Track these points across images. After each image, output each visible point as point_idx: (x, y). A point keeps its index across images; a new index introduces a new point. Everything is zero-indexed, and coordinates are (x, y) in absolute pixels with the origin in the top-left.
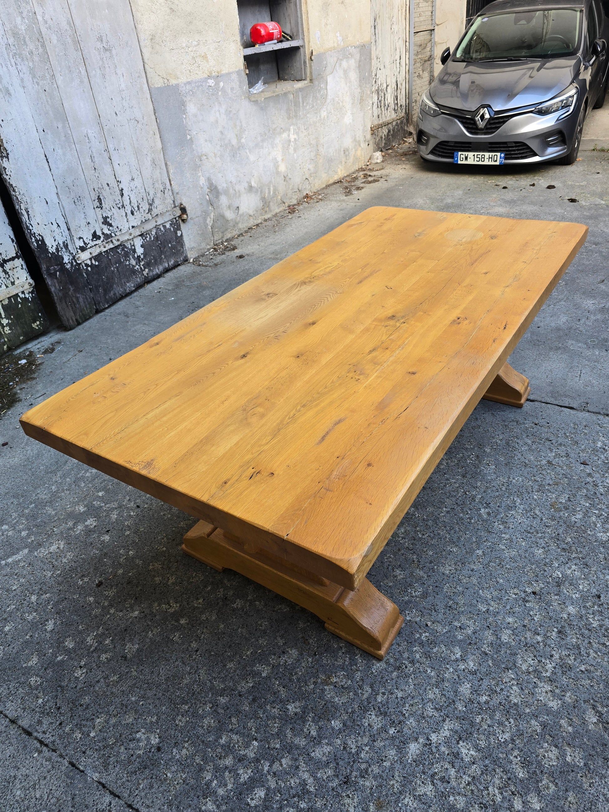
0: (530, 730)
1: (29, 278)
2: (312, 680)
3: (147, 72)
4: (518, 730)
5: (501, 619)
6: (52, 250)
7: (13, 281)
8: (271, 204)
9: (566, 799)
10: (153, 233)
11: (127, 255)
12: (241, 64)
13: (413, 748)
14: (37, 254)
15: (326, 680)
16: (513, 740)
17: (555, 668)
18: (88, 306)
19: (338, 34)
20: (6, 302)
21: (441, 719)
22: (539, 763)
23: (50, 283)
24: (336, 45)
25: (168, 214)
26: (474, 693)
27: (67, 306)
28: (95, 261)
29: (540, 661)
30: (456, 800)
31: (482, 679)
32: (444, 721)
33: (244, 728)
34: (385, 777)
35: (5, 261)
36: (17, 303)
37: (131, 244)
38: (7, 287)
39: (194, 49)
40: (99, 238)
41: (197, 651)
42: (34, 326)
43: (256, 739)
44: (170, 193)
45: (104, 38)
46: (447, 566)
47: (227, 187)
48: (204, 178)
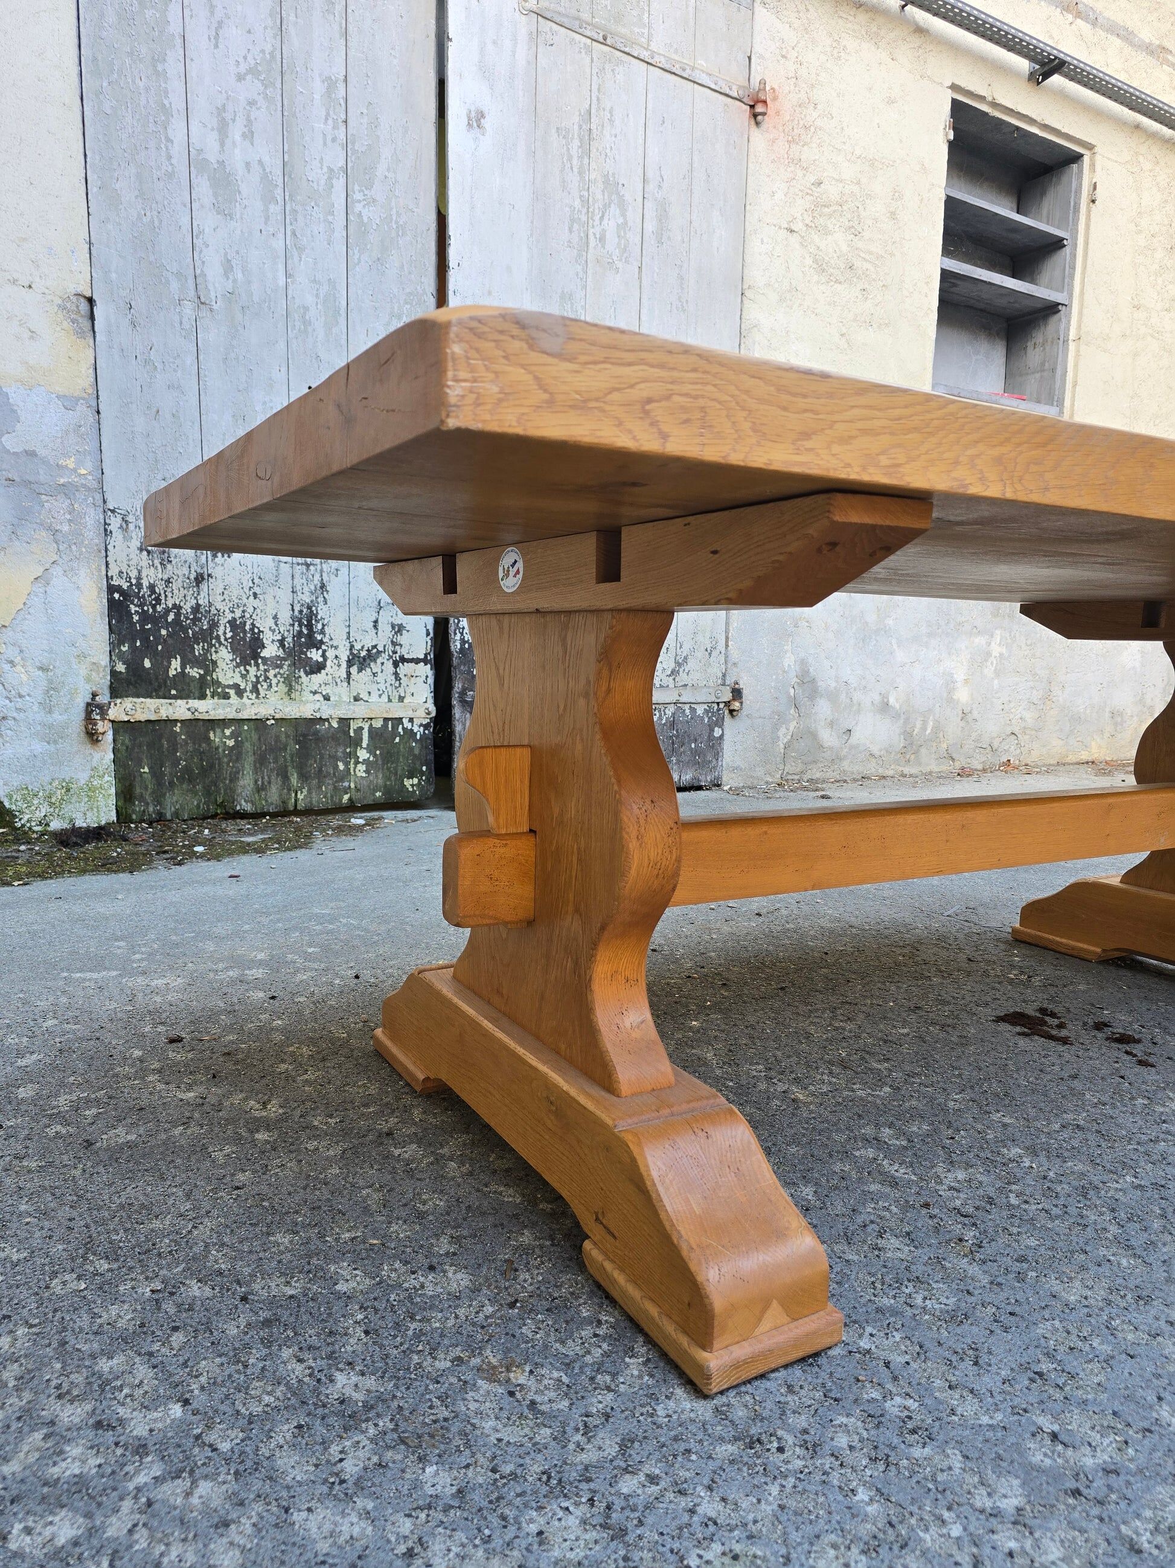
1: (431, 701)
2: (457, 1352)
7: (403, 695)
8: (923, 751)
10: (669, 712)
14: (455, 662)
15: (494, 1367)
20: (378, 724)
23: (457, 716)
25: (706, 690)
33: (185, 1364)
35: (403, 660)
36: (395, 733)
38: (390, 700)
41: (238, 1188)
42: (408, 783)
43: (186, 1402)
44: (722, 659)
47: (835, 688)
48: (793, 658)
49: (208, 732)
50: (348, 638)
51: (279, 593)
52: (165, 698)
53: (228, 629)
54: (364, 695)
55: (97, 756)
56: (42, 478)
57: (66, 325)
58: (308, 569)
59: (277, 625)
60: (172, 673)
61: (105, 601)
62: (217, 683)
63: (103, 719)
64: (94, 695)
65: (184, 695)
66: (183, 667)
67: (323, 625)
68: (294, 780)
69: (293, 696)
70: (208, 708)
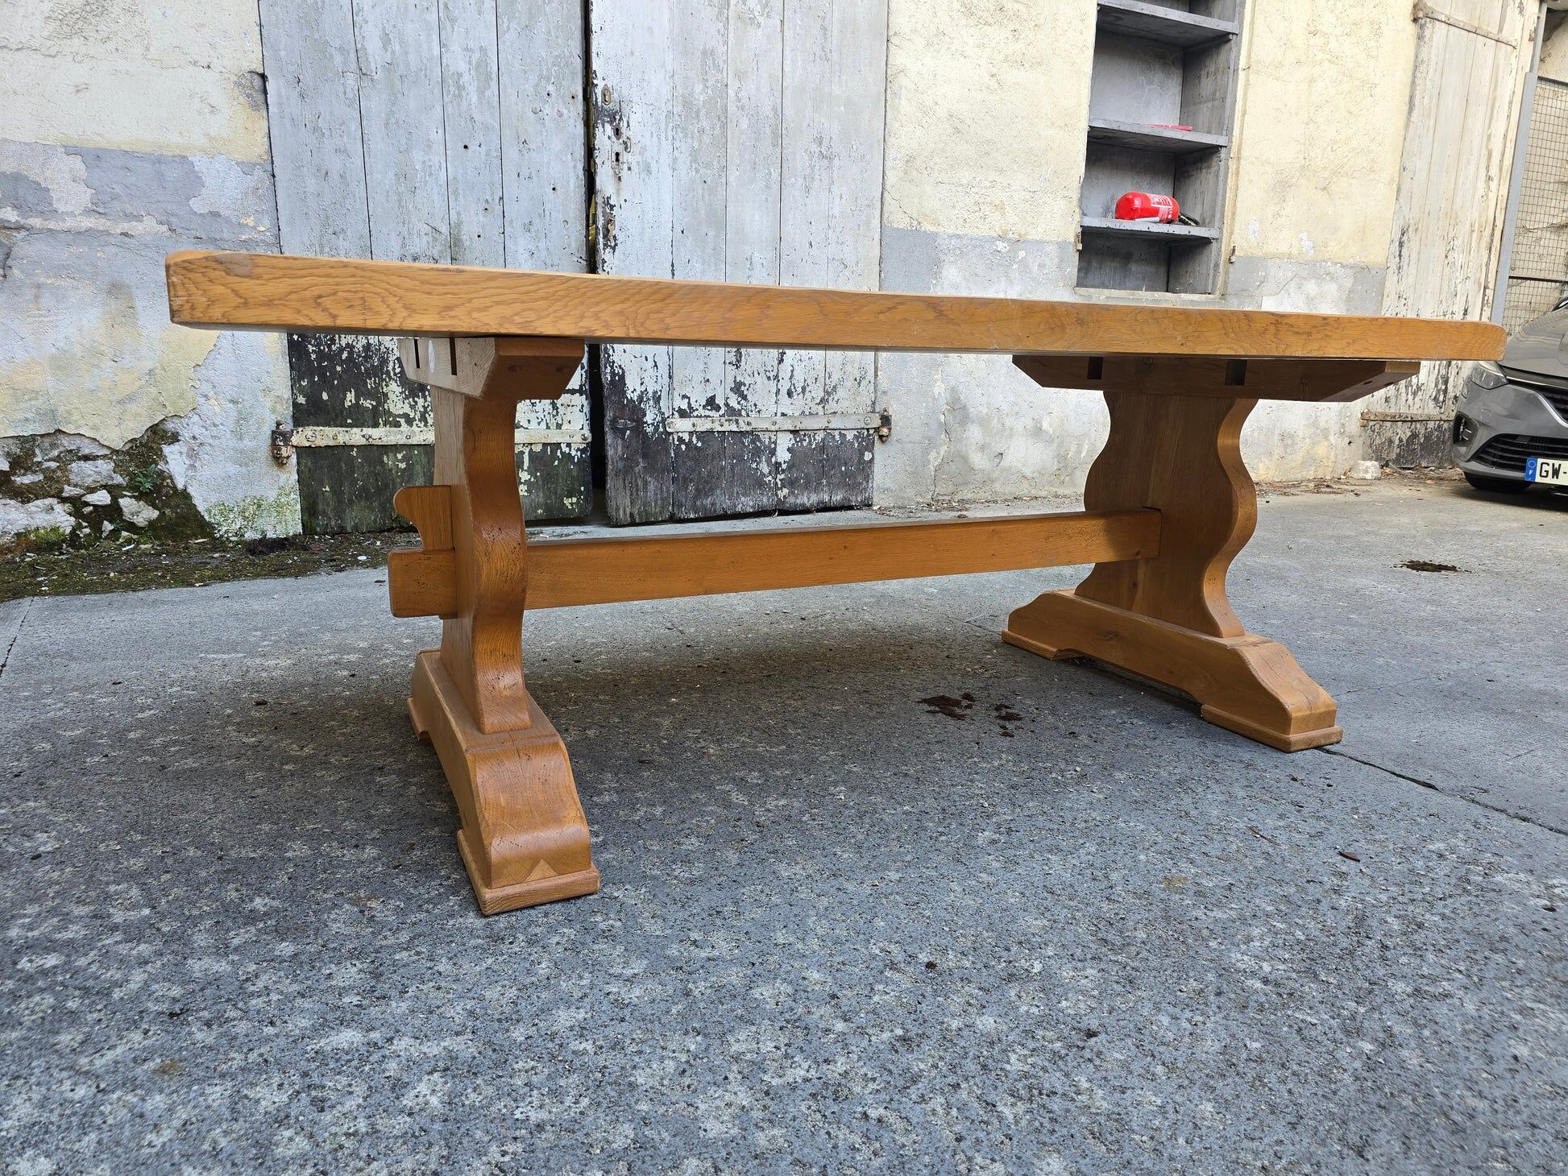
0: (598, 1135)
1: (586, 428)
2: (342, 890)
3: (886, 203)
4: (574, 1121)
5: (797, 966)
6: (632, 395)
7: (560, 422)
10: (819, 438)
11: (757, 453)
12: (1070, 233)
13: (348, 1037)
14: (607, 392)
15: (360, 898)
16: (540, 1127)
17: (807, 1080)
18: (659, 502)
19: (1304, 236)
20: (538, 448)
21: (457, 1028)
23: (609, 441)
24: (1294, 251)
25: (854, 417)
26: (577, 1029)
27: (625, 487)
28: (698, 439)
29: (788, 1056)
30: (291, 1139)
32: (458, 1034)
34: (237, 1043)
36: (554, 456)
37: (770, 438)
38: (548, 427)
39: (983, 191)
40: (718, 408)
41: (252, 797)
42: (567, 501)
44: (871, 388)
45: (825, 142)
46: (798, 866)
47: (987, 414)
48: (943, 386)
49: (382, 455)
52: (342, 426)
53: (397, 366)
54: (523, 424)
55: (283, 477)
56: (226, 235)
57: (242, 99)
60: (347, 404)
61: (287, 342)
62: (389, 413)
63: (286, 445)
64: (278, 424)
65: (358, 424)
66: (357, 398)
70: (381, 435)
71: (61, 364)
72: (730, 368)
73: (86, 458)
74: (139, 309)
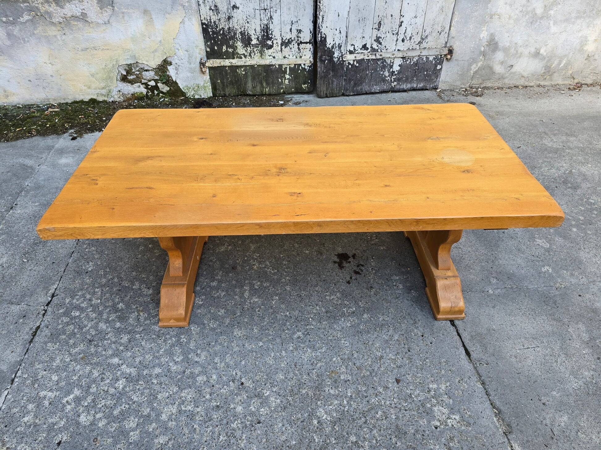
0: (143, 409)
1: (312, 57)
2: (138, 306)
4: (141, 403)
5: (213, 372)
6: (329, 46)
7: (301, 55)
9: (108, 438)
10: (415, 60)
11: (384, 67)
13: (116, 360)
14: (319, 45)
15: (140, 310)
16: (134, 402)
17: (189, 411)
18: (338, 89)
20: (292, 66)
21: (135, 366)
22: (125, 419)
23: (318, 65)
25: (436, 50)
26: (157, 375)
27: (324, 83)
28: (357, 63)
29: (191, 402)
30: (94, 387)
31: (166, 376)
32: (135, 368)
33: (105, 294)
34: (97, 355)
35: (301, 43)
36: (298, 69)
37: (391, 61)
38: (296, 58)
40: (368, 49)
41: (137, 258)
42: (303, 86)
43: (101, 300)
44: (447, 35)
46: (240, 332)
47: (509, 46)
48: (486, 33)
49: (236, 69)
50: (281, 36)
51: (256, 21)
52: (222, 59)
53: (240, 35)
54: (287, 56)
55: (205, 77)
58: (265, 11)
59: (256, 32)
60: (224, 51)
61: (201, 28)
62: (238, 54)
63: (204, 67)
64: (201, 59)
65: (228, 58)
66: (227, 48)
67: (272, 32)
68: (264, 84)
69: (263, 57)
70: (235, 62)
71: (134, 39)
72: (375, 30)
73: (146, 71)
74: (154, 19)
